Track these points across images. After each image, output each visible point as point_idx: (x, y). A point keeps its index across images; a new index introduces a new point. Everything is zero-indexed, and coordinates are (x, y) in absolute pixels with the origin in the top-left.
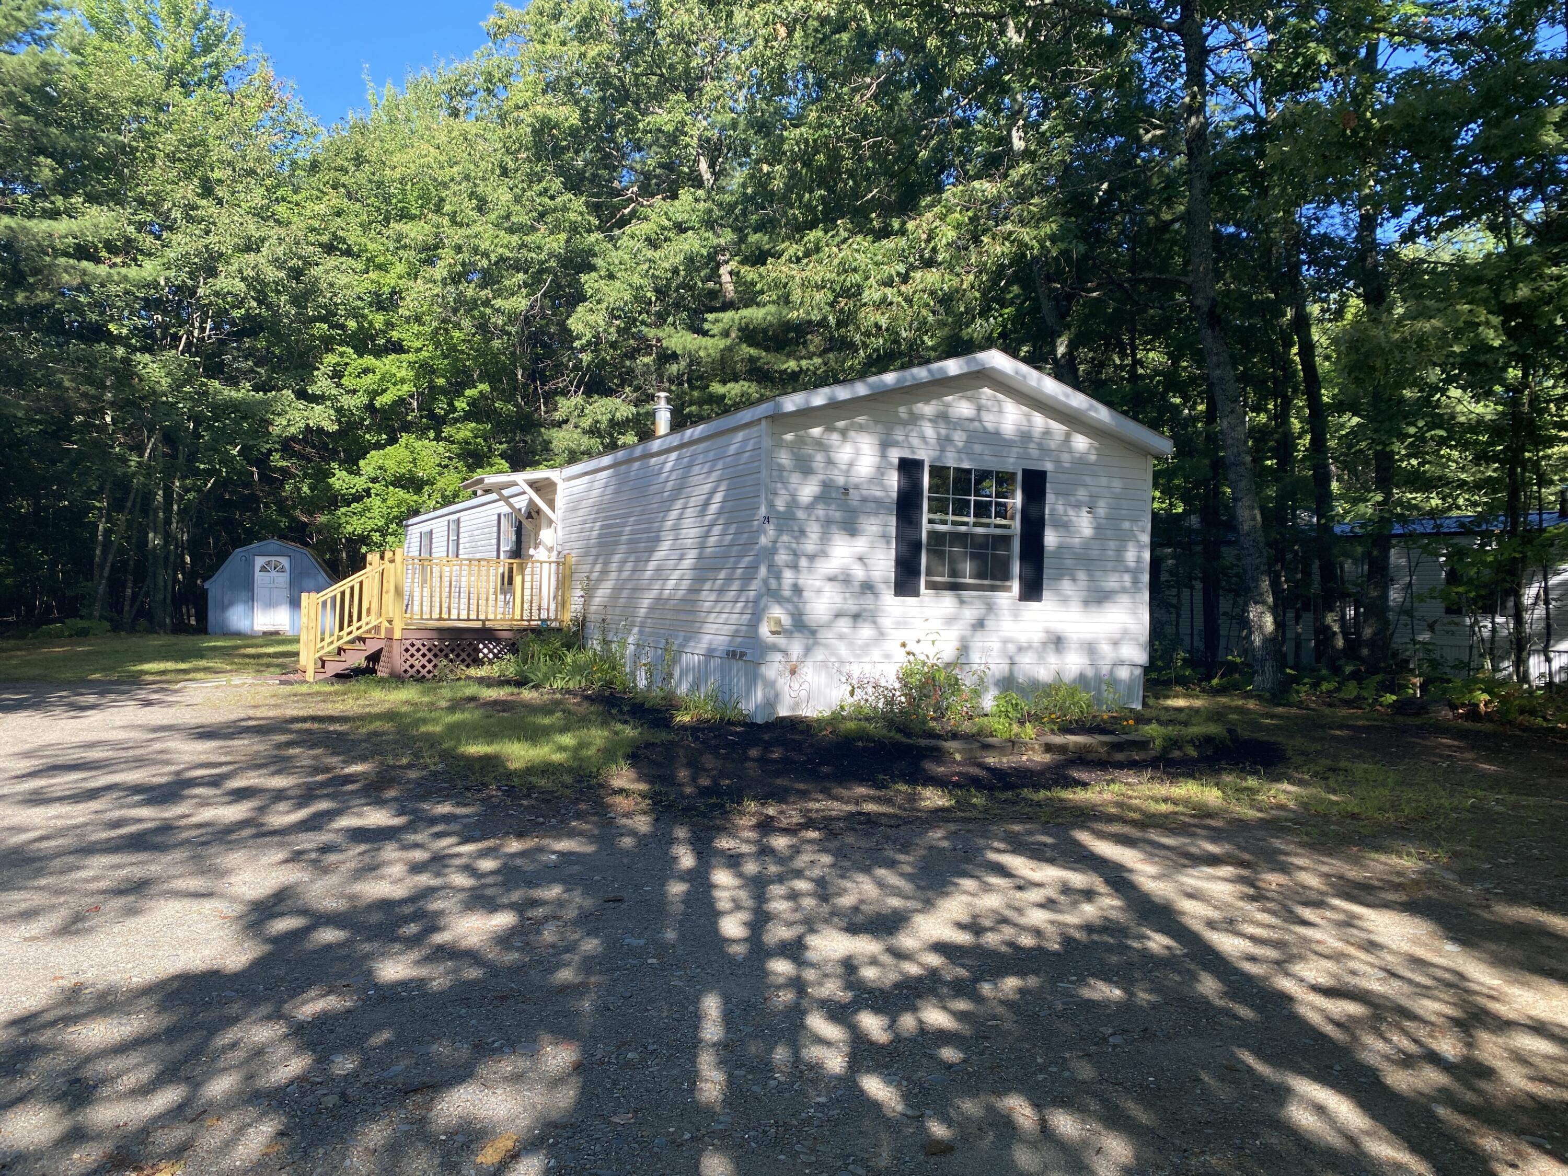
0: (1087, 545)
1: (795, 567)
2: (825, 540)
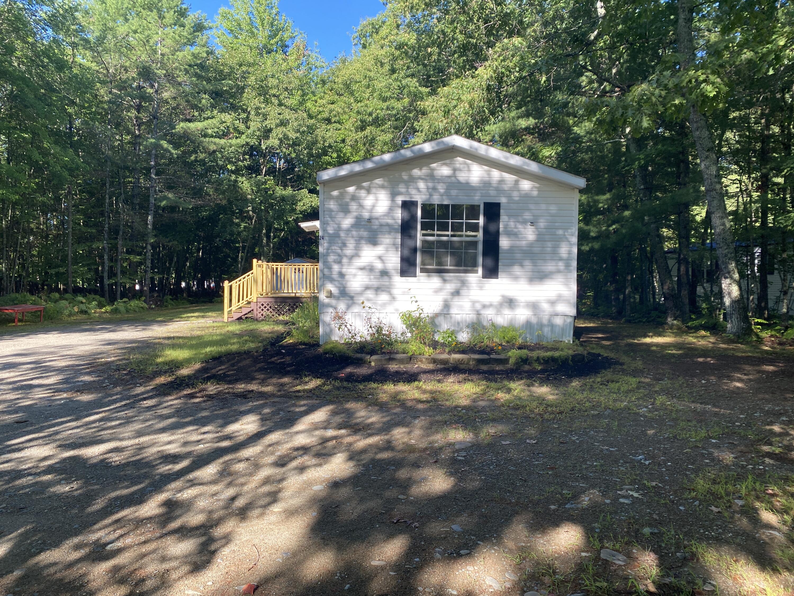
0: (531, 245)
1: (339, 262)
2: (358, 248)
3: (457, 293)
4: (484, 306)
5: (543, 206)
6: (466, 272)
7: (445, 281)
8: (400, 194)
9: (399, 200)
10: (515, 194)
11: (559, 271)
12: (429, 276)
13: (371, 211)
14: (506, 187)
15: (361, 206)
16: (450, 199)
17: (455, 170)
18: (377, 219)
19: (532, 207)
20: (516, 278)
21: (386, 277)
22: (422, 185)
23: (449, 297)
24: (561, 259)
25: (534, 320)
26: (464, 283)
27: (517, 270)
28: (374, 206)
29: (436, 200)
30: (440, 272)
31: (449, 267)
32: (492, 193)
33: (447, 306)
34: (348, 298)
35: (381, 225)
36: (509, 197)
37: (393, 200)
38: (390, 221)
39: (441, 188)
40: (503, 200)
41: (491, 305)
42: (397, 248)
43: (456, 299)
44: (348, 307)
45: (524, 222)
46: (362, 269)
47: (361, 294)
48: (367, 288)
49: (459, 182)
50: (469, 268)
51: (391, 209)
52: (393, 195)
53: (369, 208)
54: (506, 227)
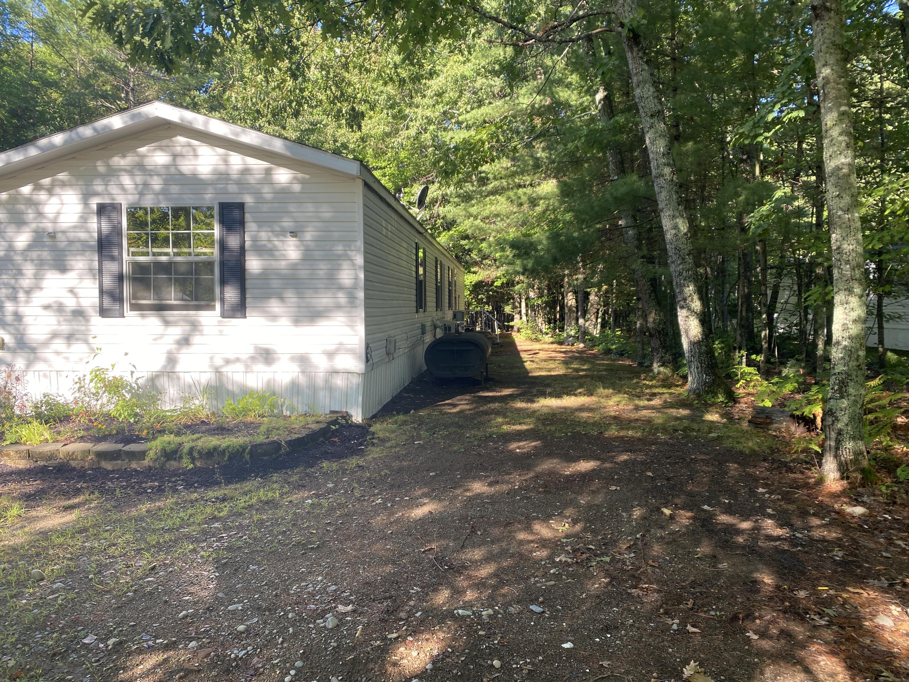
0: (294, 267)
1: (14, 298)
2: (38, 277)
3: (185, 341)
4: (228, 362)
5: (310, 207)
6: (198, 308)
7: (167, 323)
8: (96, 194)
9: (94, 203)
10: (266, 189)
11: (338, 307)
12: (143, 316)
13: (55, 221)
14: (252, 179)
15: (40, 214)
16: (168, 200)
17: (175, 156)
18: (64, 232)
19: (292, 208)
20: (274, 317)
21: (81, 318)
22: (126, 180)
23: (174, 347)
24: (341, 288)
25: (302, 380)
26: (195, 326)
27: (275, 306)
28: (58, 213)
29: (148, 202)
30: (160, 308)
31: (173, 302)
32: (232, 188)
33: (172, 360)
34: (27, 350)
35: (71, 242)
36: (257, 193)
37: (86, 204)
38: (83, 235)
39: (156, 184)
40: (248, 199)
41: (238, 360)
42: (94, 275)
43: (184, 350)
44: (29, 364)
45: (283, 232)
46: (47, 307)
47: (46, 344)
48: (55, 335)
49: (182, 174)
50: (203, 303)
51: (84, 219)
52: (86, 197)
53: (51, 216)
54: (255, 240)
